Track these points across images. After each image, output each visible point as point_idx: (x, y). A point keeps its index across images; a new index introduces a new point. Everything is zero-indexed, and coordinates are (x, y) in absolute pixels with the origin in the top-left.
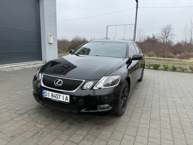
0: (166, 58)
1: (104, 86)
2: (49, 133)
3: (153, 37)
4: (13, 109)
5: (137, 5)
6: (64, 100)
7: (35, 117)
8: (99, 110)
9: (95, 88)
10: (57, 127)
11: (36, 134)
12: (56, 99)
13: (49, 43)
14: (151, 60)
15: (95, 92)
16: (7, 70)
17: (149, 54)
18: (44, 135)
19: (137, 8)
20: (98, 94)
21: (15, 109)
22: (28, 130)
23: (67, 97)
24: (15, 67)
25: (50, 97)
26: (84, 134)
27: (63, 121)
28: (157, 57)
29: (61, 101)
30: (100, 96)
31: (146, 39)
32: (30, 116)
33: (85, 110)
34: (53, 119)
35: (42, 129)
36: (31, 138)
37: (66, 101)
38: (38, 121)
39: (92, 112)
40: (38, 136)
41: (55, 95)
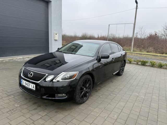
0: (164, 55)
1: (62, 79)
2: (20, 111)
3: (155, 34)
4: (6, 91)
5: (137, 6)
6: (32, 88)
7: (17, 98)
8: (57, 97)
9: (54, 81)
10: (28, 107)
11: (10, 111)
12: (28, 86)
13: (55, 40)
14: (148, 56)
15: (54, 84)
16: (19, 60)
17: (147, 50)
18: (16, 112)
19: (137, 9)
20: (55, 85)
21: (8, 91)
22: (7, 108)
23: (34, 86)
24: (26, 58)
25: (25, 85)
26: (44, 115)
27: (35, 103)
28: (155, 53)
29: (30, 88)
30: (57, 87)
31: (148, 35)
32: (15, 97)
33: (46, 97)
34: (29, 101)
35: (17, 108)
36: (6, 113)
37: (33, 89)
38: (18, 102)
39: (51, 99)
40: (11, 112)
41: (27, 84)
